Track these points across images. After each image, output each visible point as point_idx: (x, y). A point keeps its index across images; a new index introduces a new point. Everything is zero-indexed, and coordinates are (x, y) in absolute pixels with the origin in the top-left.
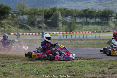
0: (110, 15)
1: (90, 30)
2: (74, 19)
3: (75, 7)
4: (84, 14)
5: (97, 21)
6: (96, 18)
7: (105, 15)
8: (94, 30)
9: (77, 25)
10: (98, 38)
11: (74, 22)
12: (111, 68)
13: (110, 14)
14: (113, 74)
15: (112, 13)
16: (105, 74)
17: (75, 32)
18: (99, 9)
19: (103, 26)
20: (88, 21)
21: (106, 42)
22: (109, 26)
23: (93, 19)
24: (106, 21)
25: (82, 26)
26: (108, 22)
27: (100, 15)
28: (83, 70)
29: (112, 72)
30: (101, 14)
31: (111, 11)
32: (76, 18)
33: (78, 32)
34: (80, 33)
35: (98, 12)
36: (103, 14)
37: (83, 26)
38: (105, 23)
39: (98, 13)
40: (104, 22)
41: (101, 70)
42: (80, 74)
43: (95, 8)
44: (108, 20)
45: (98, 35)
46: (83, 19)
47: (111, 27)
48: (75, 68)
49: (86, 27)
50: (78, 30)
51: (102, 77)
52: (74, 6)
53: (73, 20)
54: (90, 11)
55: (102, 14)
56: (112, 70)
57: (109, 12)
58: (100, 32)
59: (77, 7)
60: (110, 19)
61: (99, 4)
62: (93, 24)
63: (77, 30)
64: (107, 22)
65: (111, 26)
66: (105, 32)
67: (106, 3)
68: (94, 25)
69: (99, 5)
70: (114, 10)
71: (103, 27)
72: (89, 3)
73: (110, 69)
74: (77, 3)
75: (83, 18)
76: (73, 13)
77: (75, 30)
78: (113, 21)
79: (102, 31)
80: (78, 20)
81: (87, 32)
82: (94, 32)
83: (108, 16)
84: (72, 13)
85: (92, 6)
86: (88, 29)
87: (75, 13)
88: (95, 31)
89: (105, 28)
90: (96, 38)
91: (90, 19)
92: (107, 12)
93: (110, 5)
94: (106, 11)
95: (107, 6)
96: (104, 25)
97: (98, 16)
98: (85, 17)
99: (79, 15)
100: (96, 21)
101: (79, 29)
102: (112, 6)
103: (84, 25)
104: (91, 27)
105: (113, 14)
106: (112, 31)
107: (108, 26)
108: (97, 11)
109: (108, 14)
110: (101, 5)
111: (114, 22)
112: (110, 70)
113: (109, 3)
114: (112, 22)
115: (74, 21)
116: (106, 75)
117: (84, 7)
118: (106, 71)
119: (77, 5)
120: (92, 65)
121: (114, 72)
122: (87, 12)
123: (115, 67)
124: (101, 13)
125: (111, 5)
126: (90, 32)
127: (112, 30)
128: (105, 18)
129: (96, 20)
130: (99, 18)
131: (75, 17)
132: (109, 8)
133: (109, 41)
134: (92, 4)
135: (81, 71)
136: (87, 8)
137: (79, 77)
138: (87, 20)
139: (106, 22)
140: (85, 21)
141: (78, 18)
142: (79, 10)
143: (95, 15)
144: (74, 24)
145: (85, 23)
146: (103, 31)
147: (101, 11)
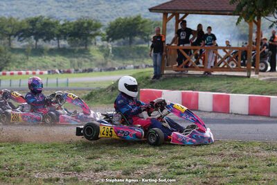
0: (92, 33)
1: (45, 68)
2: (6, 40)
3: (9, 13)
4: (31, 29)
5: (61, 47)
6: (58, 40)
7: (80, 32)
8: (55, 66)
9: (14, 56)
10: (64, 86)
11: (5, 49)
12: (94, 158)
13: (92, 30)
14: (97, 171)
15: (97, 27)
16: (79, 171)
17: (8, 73)
18: (66, 16)
19: (77, 57)
20: (40, 46)
21: (83, 95)
22: (89, 58)
23: (52, 41)
24: (82, 45)
25: (25, 57)
26: (88, 47)
27: (68, 32)
28: (26, 162)
29: (95, 167)
30: (72, 29)
31: (94, 22)
32: (12, 37)
33: (16, 72)
34: (20, 74)
35: (64, 25)
36: (76, 30)
37: (28, 58)
38: (81, 52)
39: (64, 27)
40: (77, 48)
41: (71, 161)
42: (19, 172)
43: (58, 15)
44: (87, 43)
45: (63, 79)
46: (28, 41)
47: (95, 60)
48: (7, 158)
49: (34, 60)
50: (17, 67)
51: (71, 178)
52: (8, 11)
53: (4, 44)
54: (45, 23)
55: (74, 29)
56: (95, 161)
57: (90, 24)
58: (69, 72)
59: (15, 12)
60: (93, 41)
61: (65, 5)
62: (52, 52)
63: (14, 68)
64: (86, 49)
65: (94, 58)
66: (80, 72)
67: (83, 4)
68: (55, 56)
69: (67, 7)
70: (101, 20)
71: (76, 60)
72: (42, 4)
73: (90, 158)
74: (14, 2)
75: (27, 39)
76: (5, 27)
77: (8, 68)
78: (98, 47)
79: (73, 70)
80: (16, 44)
81: (38, 72)
82: (54, 72)
83: (88, 35)
84: (2, 28)
85: (50, 9)
86: (41, 64)
87: (8, 26)
88: (57, 71)
89: (81, 64)
90: (60, 86)
91: (45, 41)
92: (86, 25)
93: (92, 8)
94: (83, 23)
95: (85, 9)
96: (77, 55)
97: (63, 34)
98: (32, 37)
99: (20, 32)
100: (59, 45)
101: (19, 65)
102: (97, 10)
103: (31, 55)
104: (48, 59)
105: (98, 31)
106: (96, 69)
107: (86, 57)
108: (62, 23)
109: (87, 29)
110: (71, 7)
111: (102, 49)
112: (91, 162)
113: (90, 4)
114: (97, 49)
115: (7, 45)
116: (81, 174)
117: (31, 13)
118: (82, 165)
119: (15, 7)
120: (48, 150)
121: (100, 167)
122: (38, 25)
123: (102, 156)
124: (70, 27)
125: (95, 9)
126: (46, 72)
127: (97, 66)
128: (80, 38)
129: (58, 42)
130: (65, 39)
131: (10, 35)
132: (89, 16)
133: (88, 92)
134: (49, 7)
135: (22, 164)
136: (38, 15)
137: (18, 179)
138: (38, 44)
139: (83, 47)
140: (32, 46)
141: (17, 38)
142: (20, 21)
143: (56, 32)
144: (6, 53)
145: (33, 50)
146: (77, 71)
147: (71, 22)
